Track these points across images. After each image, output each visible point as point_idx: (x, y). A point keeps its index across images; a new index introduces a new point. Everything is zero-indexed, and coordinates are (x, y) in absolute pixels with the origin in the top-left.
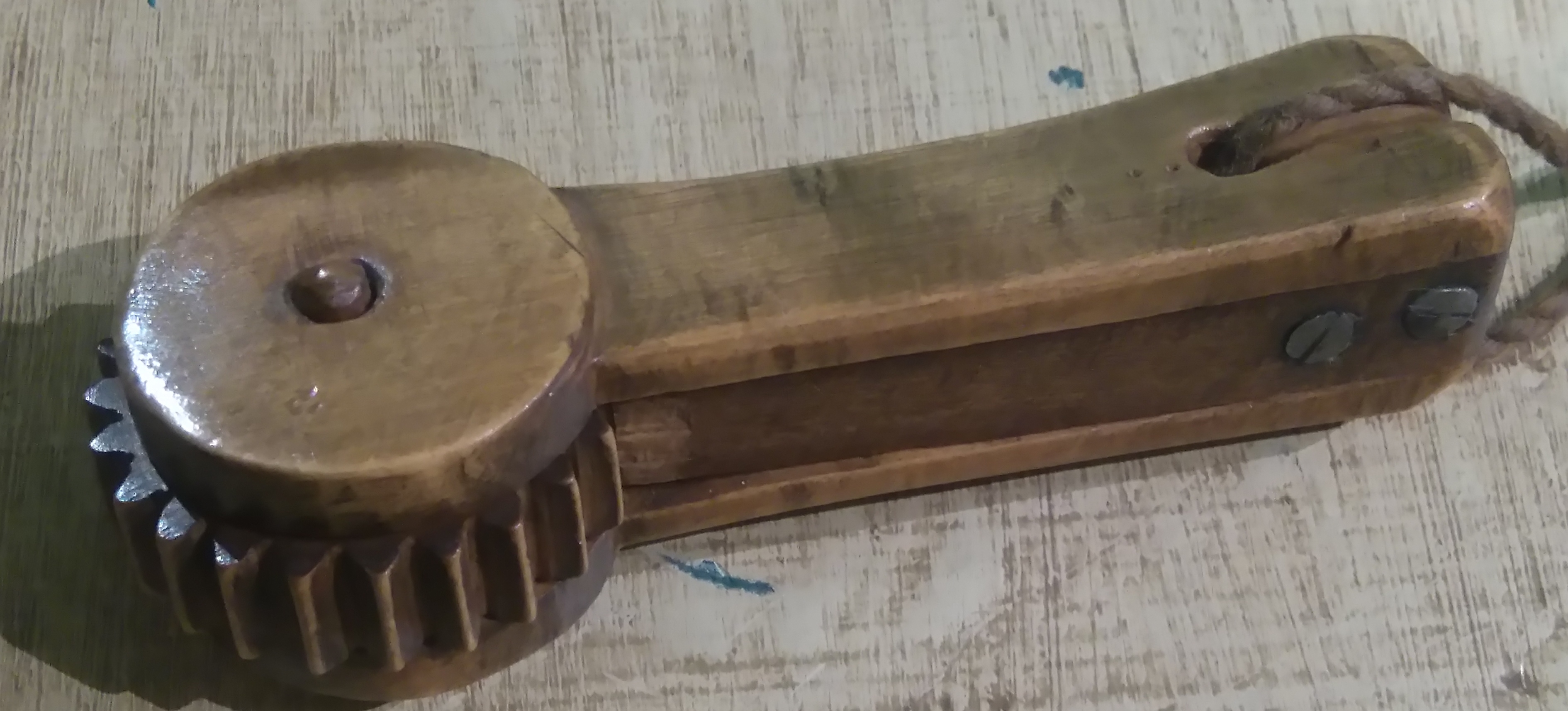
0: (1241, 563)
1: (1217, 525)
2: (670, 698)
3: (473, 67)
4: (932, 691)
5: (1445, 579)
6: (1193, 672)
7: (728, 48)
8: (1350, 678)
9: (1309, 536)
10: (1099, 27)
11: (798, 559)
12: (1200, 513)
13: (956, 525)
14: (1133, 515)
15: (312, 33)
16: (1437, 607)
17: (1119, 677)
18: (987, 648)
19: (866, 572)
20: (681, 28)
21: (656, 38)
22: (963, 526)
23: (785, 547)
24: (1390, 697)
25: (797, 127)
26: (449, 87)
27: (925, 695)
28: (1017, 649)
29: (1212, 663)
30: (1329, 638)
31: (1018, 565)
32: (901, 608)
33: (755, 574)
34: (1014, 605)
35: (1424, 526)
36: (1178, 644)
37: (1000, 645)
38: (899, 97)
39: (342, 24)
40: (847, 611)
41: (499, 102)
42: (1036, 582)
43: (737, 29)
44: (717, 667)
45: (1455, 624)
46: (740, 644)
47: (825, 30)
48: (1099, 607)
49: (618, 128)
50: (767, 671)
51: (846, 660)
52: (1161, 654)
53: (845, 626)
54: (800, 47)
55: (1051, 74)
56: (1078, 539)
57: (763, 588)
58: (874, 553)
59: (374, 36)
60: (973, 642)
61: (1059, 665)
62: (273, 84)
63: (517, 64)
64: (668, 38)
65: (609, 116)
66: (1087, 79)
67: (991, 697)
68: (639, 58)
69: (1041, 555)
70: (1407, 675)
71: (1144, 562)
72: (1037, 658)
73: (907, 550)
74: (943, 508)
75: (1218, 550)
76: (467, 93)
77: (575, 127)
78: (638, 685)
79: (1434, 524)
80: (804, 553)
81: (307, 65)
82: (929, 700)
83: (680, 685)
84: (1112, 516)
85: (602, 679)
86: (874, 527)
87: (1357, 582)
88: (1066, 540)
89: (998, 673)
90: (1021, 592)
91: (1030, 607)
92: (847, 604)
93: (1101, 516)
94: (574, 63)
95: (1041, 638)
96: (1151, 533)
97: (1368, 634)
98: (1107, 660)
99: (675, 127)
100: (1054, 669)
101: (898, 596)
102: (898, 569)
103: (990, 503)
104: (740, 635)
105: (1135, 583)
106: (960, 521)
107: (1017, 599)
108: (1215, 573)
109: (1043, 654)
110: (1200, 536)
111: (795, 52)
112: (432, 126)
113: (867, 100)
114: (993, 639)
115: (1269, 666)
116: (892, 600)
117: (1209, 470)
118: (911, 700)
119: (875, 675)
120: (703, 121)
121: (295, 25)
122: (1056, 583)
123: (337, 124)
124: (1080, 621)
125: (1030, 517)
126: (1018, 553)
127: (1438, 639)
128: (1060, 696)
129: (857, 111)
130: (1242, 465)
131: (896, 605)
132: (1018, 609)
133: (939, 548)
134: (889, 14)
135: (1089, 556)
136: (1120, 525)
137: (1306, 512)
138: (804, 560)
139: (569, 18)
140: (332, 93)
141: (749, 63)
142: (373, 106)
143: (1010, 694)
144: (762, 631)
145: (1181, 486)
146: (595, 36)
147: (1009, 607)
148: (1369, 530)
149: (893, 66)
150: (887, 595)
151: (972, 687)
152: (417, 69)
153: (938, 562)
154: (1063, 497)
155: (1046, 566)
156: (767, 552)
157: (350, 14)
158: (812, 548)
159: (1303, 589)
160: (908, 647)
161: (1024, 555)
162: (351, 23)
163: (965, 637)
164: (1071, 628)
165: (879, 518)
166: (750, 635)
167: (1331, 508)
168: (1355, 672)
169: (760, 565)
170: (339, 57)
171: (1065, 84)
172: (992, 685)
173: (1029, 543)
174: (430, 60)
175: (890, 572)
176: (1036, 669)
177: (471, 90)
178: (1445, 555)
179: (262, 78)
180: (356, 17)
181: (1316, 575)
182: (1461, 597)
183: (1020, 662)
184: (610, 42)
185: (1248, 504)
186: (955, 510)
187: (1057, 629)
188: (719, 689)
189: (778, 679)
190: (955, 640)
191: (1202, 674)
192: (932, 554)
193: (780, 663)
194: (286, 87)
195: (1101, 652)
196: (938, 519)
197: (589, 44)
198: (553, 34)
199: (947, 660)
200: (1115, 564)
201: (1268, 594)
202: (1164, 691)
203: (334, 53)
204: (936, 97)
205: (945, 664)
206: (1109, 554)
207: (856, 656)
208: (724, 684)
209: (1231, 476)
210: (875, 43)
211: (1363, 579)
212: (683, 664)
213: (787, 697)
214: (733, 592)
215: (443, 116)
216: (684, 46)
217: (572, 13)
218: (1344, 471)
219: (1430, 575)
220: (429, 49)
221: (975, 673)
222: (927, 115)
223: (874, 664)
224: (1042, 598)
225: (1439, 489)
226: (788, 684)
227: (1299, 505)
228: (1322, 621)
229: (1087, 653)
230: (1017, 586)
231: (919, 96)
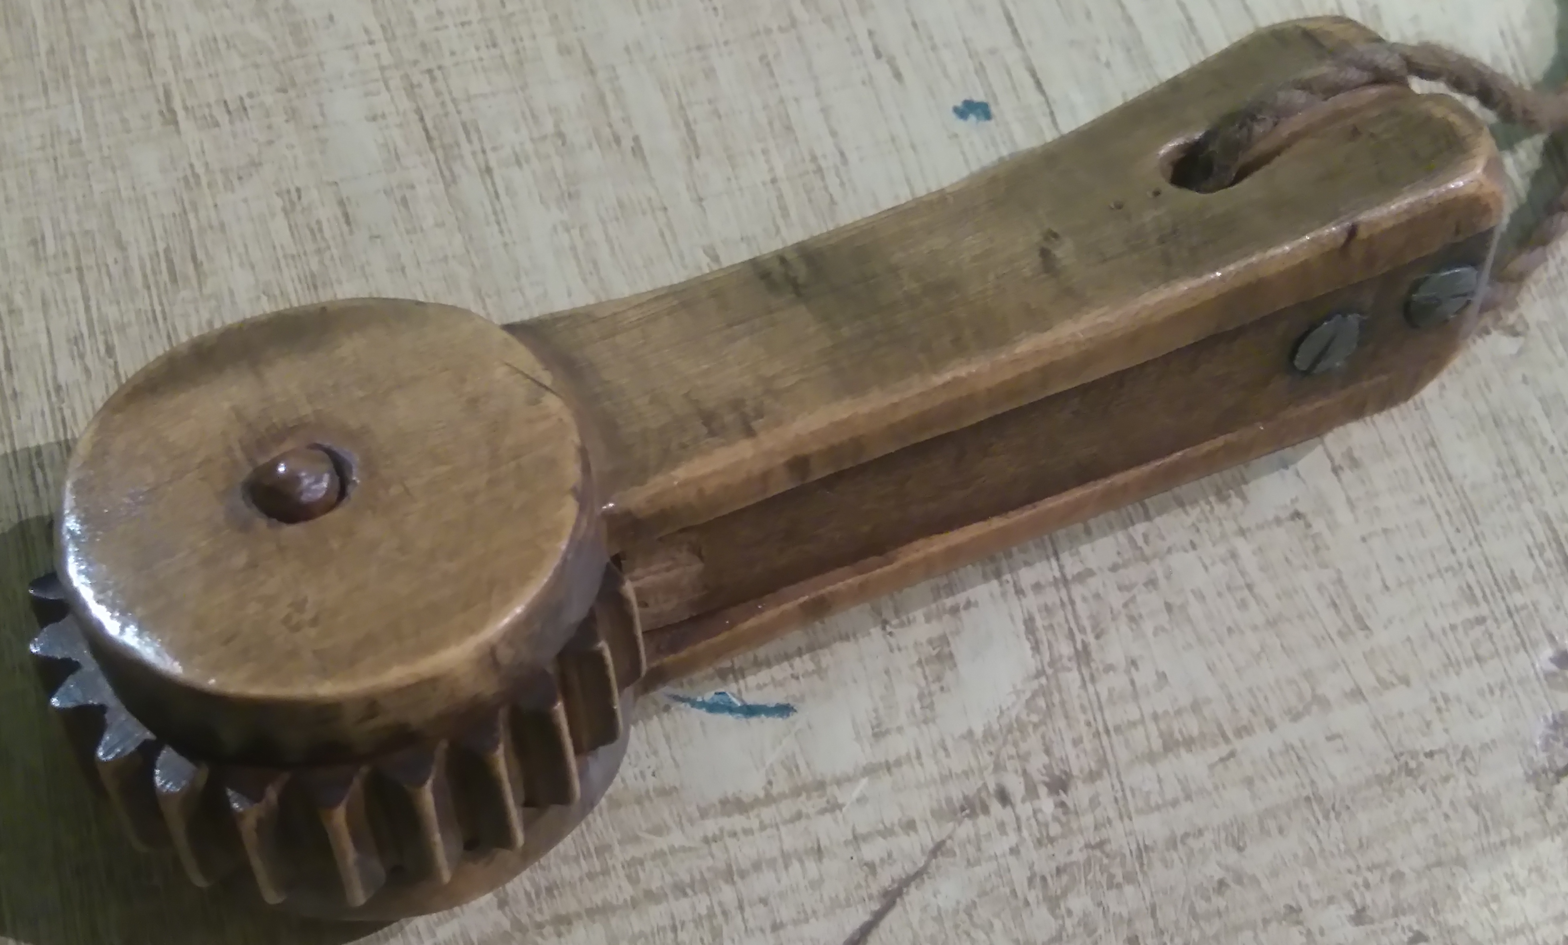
0: (1266, 590)
1: (1234, 555)
2: (714, 845)
3: (341, 203)
4: (985, 785)
5: (1471, 567)
6: (1245, 713)
7: (611, 138)
8: (1403, 687)
9: (1328, 548)
10: (993, 51)
11: (814, 672)
12: (1214, 545)
13: (968, 605)
14: (1146, 560)
15: (155, 194)
16: (1472, 600)
17: (1171, 734)
18: (1030, 729)
19: (887, 672)
20: (557, 125)
21: (532, 140)
22: (976, 604)
23: (797, 662)
24: (1446, 700)
25: (704, 210)
26: (321, 230)
27: (979, 791)
28: (1061, 723)
29: (1261, 700)
30: (1372, 651)
31: (1042, 635)
32: (932, 703)
33: (773, 697)
34: (1047, 679)
35: (1438, 516)
36: (1223, 686)
37: (1042, 722)
38: (803, 160)
39: (186, 179)
40: (877, 718)
41: (378, 237)
42: (1065, 649)
43: (616, 114)
44: (757, 803)
45: (1492, 612)
46: (774, 774)
47: (710, 102)
48: (1134, 663)
49: (514, 243)
50: (809, 798)
51: (889, 769)
52: (1208, 701)
53: (879, 734)
54: (687, 124)
55: (956, 110)
56: (1097, 596)
57: (784, 710)
58: (892, 650)
59: (225, 187)
60: (1015, 725)
61: (1107, 732)
62: (126, 259)
63: (388, 192)
64: (544, 138)
65: (501, 232)
66: (993, 110)
67: (1047, 779)
68: (518, 163)
69: (1062, 621)
70: (1458, 674)
71: (1169, 607)
72: (1083, 729)
73: (924, 640)
74: (951, 590)
75: (1240, 581)
76: (342, 235)
77: (468, 252)
78: (676, 839)
79: (1448, 513)
80: (818, 664)
81: (159, 232)
82: (984, 795)
83: (721, 830)
84: (1125, 565)
85: (636, 839)
86: (885, 623)
87: (1387, 588)
88: (1084, 599)
89: (1048, 751)
90: (1052, 663)
91: (1064, 677)
92: (876, 710)
93: (1114, 568)
94: (450, 181)
95: (1082, 707)
96: (1168, 576)
97: (1409, 639)
98: (1155, 717)
99: (575, 232)
100: (1104, 738)
101: (926, 692)
102: (920, 662)
103: (998, 575)
104: (771, 765)
105: (1163, 629)
106: (973, 600)
107: (1049, 671)
108: (1243, 605)
109: (1088, 724)
110: (1219, 569)
111: (683, 129)
112: (313, 276)
113: (771, 169)
114: (1035, 718)
115: (1320, 691)
116: (921, 697)
117: (1212, 499)
118: (966, 798)
119: (922, 780)
120: (603, 222)
121: (134, 188)
122: (1085, 645)
123: (207, 291)
124: (1118, 681)
125: (1043, 582)
126: (1039, 623)
127: (1478, 631)
128: (1117, 764)
129: (764, 184)
130: (1244, 487)
131: (927, 701)
132: (1053, 683)
133: (957, 632)
134: (772, 74)
135: (1112, 612)
136: (1136, 573)
137: (1319, 525)
138: (820, 671)
139: (433, 133)
140: (194, 258)
141: (637, 149)
142: (242, 264)
143: (1065, 773)
144: (794, 755)
145: (1189, 521)
146: (466, 148)
147: (1043, 680)
148: (1385, 531)
149: (789, 128)
150: (915, 692)
151: (1025, 773)
152: (280, 216)
153: (960, 648)
154: (1072, 555)
155: (1071, 630)
156: (780, 671)
157: (192, 166)
158: (826, 658)
159: (1335, 605)
160: (949, 744)
161: (1046, 623)
162: (196, 176)
163: (1005, 721)
164: (1111, 691)
165: (888, 613)
166: (782, 763)
167: (1343, 515)
168: (1405, 681)
169: (775, 686)
170: (191, 216)
171: (972, 118)
172: (1045, 767)
173: (1047, 610)
174: (292, 203)
175: (912, 667)
176: (1085, 740)
177: (345, 228)
178: (1466, 544)
179: (111, 255)
180: (200, 169)
181: (1344, 588)
182: (1492, 583)
183: (1068, 737)
184: (484, 152)
185: (1260, 527)
186: (964, 590)
187: (1097, 694)
188: (763, 827)
189: (822, 803)
190: (996, 727)
191: (1253, 711)
192: (950, 639)
193: (821, 786)
194: (141, 259)
195: (1148, 710)
196: (949, 602)
197: (461, 157)
198: (420, 154)
199: (992, 748)
200: (1141, 616)
201: (1301, 617)
202: (1220, 740)
203: (185, 211)
204: (842, 154)
205: (991, 753)
206: (1131, 606)
207: (898, 763)
208: (767, 821)
209: (1236, 501)
210: (766, 107)
211: (1391, 583)
212: (719, 806)
213: (836, 821)
214: (754, 720)
215: (321, 262)
216: (564, 144)
217: (435, 127)
218: (1347, 475)
219: (1456, 566)
220: (289, 192)
221: (1024, 758)
222: (838, 175)
223: (918, 767)
224: (1073, 665)
225: (1445, 477)
226: (834, 807)
227: (1310, 518)
228: (1361, 634)
229: (1135, 715)
230: (1047, 658)
231: (824, 156)
